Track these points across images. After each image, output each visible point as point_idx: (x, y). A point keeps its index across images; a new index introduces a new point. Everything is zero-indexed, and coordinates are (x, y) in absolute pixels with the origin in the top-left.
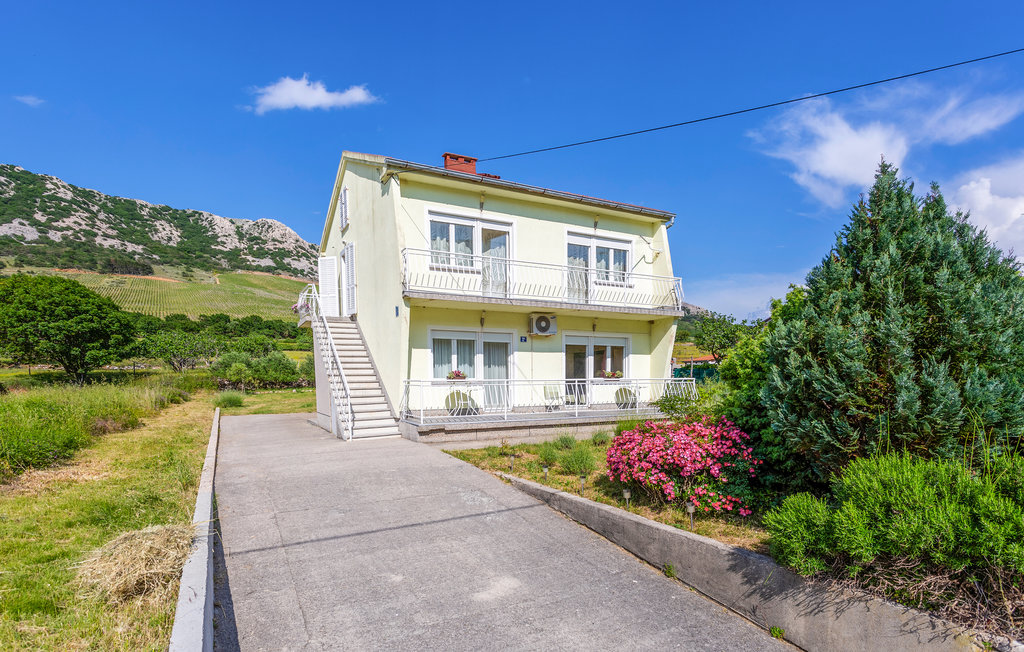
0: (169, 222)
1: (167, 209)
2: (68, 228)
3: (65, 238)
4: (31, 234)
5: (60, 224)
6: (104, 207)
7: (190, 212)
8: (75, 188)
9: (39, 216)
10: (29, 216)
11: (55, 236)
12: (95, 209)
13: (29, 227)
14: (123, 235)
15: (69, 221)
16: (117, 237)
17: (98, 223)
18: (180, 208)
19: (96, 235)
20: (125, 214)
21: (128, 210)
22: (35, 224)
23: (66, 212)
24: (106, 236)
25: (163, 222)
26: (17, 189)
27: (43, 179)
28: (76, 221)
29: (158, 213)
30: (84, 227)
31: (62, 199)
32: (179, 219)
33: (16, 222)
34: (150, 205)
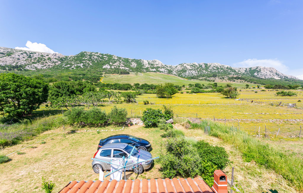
0: (135, 62)
1: (135, 59)
2: (115, 65)
4: (109, 67)
5: (114, 65)
6: (123, 60)
7: (139, 60)
8: (118, 57)
9: (111, 64)
10: (109, 63)
11: (113, 67)
12: (121, 61)
14: (125, 66)
15: (116, 64)
16: (124, 66)
17: (121, 64)
18: (137, 59)
19: (120, 66)
20: (127, 62)
21: (127, 60)
22: (110, 65)
23: (115, 62)
24: (122, 66)
25: (133, 62)
26: (108, 58)
27: (113, 56)
28: (117, 64)
29: (133, 61)
30: (118, 65)
31: (115, 60)
32: (137, 61)
33: (106, 65)
34: (131, 59)
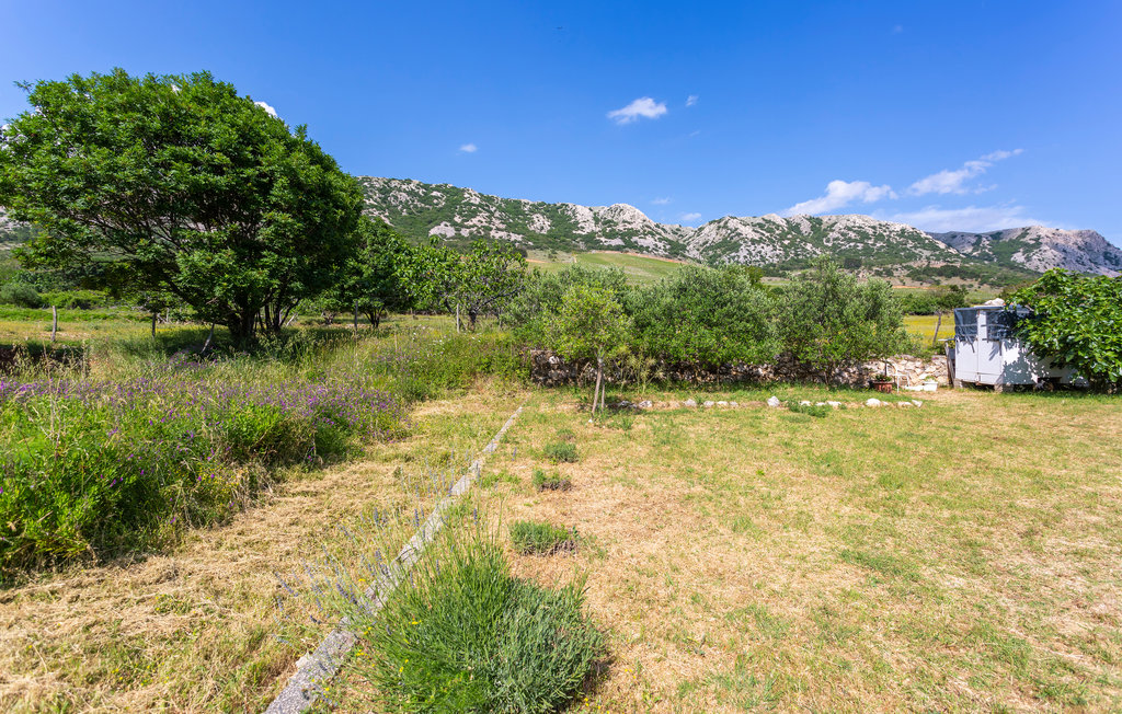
0: (543, 214)
1: (543, 204)
2: (474, 226)
3: (471, 233)
4: (450, 232)
5: (470, 223)
6: (499, 208)
7: (558, 205)
8: (482, 195)
9: (457, 219)
10: (451, 220)
11: (465, 233)
12: (493, 209)
13: (450, 228)
14: (510, 228)
15: (475, 221)
16: (505, 230)
17: (494, 220)
18: (552, 203)
19: (491, 229)
20: (514, 212)
21: (515, 208)
22: (454, 224)
23: (474, 214)
24: (498, 229)
25: (538, 215)
26: (447, 200)
27: (463, 191)
28: (480, 220)
29: (535, 209)
30: (484, 224)
31: (473, 205)
32: (552, 212)
33: (442, 225)
34: (531, 203)
